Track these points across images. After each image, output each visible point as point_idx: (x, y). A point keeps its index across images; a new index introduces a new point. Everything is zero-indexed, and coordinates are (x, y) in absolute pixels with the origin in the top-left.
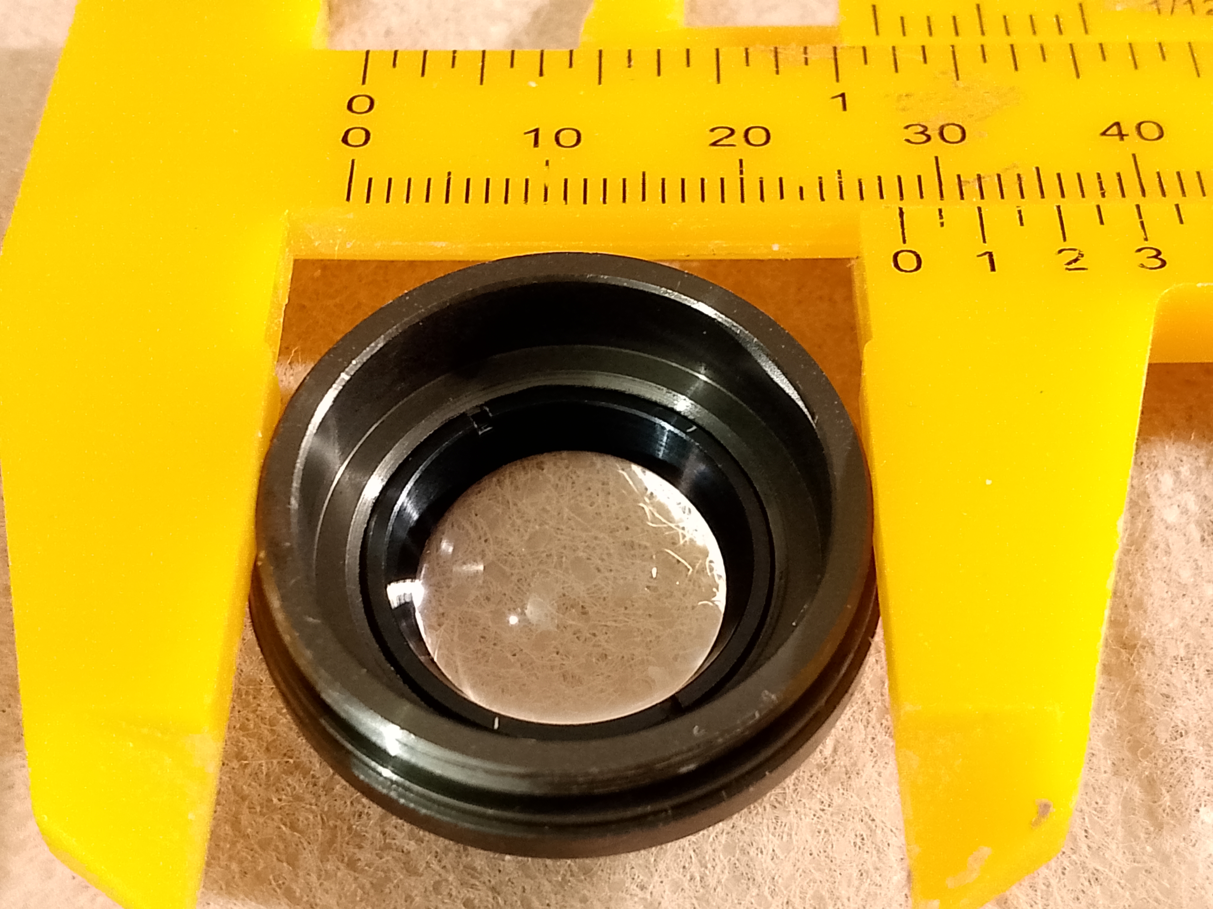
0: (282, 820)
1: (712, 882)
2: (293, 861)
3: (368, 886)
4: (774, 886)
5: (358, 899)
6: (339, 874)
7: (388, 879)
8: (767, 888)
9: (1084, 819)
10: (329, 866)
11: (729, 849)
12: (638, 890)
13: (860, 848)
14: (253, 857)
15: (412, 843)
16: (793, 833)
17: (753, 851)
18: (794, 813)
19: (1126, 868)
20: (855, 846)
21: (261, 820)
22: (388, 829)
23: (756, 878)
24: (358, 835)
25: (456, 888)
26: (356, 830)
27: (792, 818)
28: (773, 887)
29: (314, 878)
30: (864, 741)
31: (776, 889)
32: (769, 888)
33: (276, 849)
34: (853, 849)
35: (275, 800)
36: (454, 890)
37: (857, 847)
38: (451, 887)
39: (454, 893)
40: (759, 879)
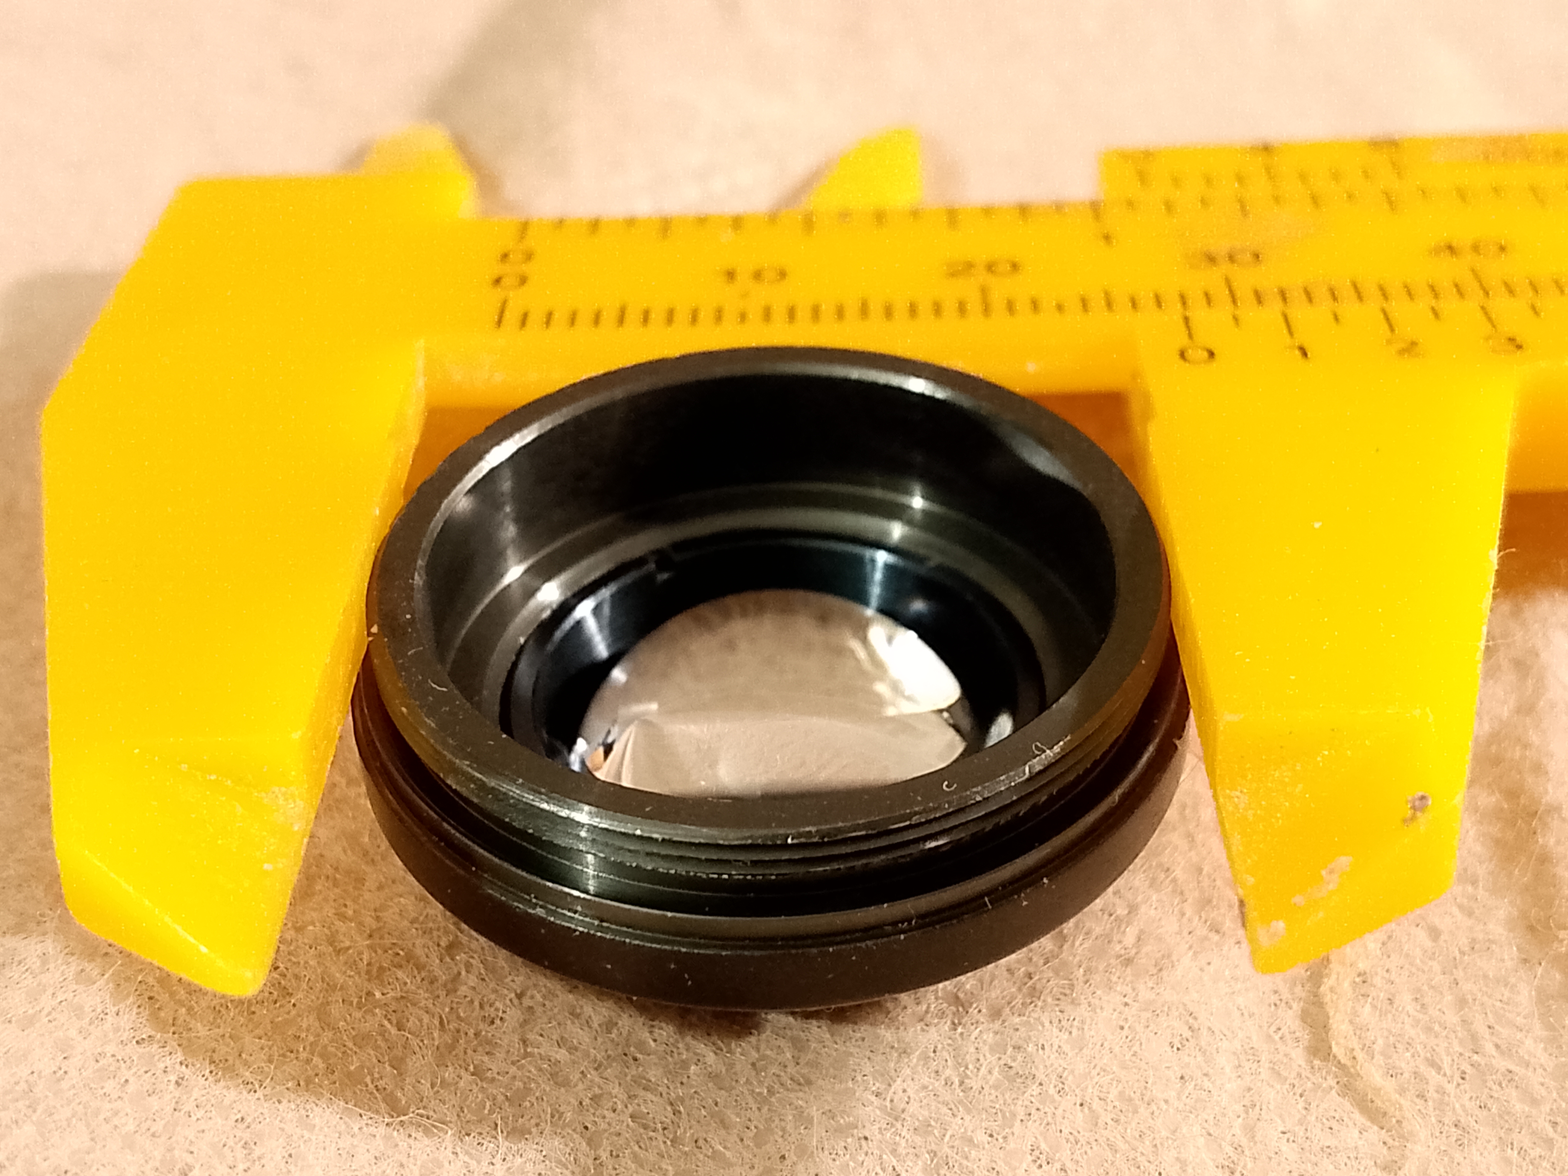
0: (386, 1016)
1: (974, 1083)
2: (398, 1064)
3: (501, 1098)
4: (1063, 1083)
5: (486, 1112)
6: (462, 1084)
7: (528, 1090)
8: (1052, 1086)
9: (1486, 1014)
10: (449, 1074)
11: (999, 1048)
12: (873, 1098)
13: (1178, 1049)
14: (344, 1053)
15: (563, 1051)
16: (1086, 1027)
17: (1031, 1048)
18: (1087, 1006)
19: (1550, 1064)
20: (1172, 1047)
21: (358, 1015)
22: (531, 1036)
23: (1037, 1075)
24: (489, 1042)
25: (622, 1102)
26: (486, 1036)
27: (1083, 1011)
28: (1061, 1085)
29: (426, 1084)
30: (1179, 933)
31: (1066, 1088)
32: (1055, 1087)
33: (376, 1048)
34: (1169, 1049)
35: (378, 995)
36: (619, 1102)
37: (1175, 1049)
38: (615, 1100)
39: (620, 1106)
40: (1040, 1076)
